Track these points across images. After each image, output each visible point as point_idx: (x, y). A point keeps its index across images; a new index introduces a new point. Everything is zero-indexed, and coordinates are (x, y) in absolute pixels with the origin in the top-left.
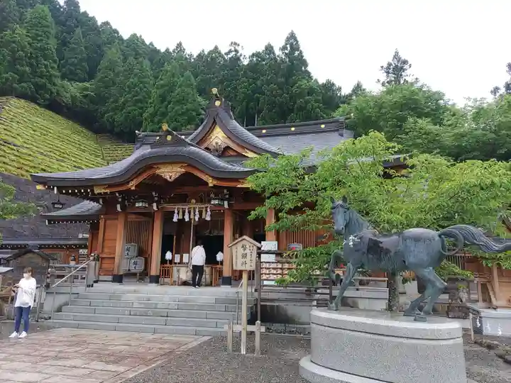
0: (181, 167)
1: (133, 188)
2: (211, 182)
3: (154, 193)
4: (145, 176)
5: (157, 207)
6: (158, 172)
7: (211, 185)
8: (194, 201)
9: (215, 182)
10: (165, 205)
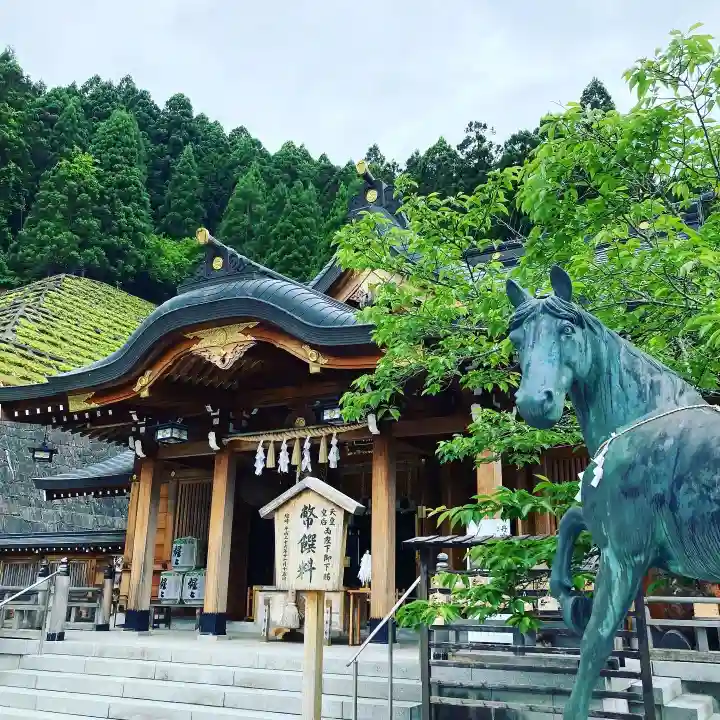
0: (246, 332)
1: (145, 394)
2: (316, 362)
3: (209, 408)
4: (167, 362)
5: (218, 442)
6: (196, 348)
7: (314, 369)
8: (301, 421)
9: (323, 361)
10: (239, 437)
